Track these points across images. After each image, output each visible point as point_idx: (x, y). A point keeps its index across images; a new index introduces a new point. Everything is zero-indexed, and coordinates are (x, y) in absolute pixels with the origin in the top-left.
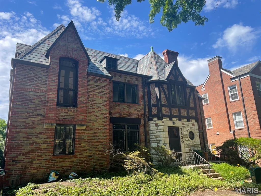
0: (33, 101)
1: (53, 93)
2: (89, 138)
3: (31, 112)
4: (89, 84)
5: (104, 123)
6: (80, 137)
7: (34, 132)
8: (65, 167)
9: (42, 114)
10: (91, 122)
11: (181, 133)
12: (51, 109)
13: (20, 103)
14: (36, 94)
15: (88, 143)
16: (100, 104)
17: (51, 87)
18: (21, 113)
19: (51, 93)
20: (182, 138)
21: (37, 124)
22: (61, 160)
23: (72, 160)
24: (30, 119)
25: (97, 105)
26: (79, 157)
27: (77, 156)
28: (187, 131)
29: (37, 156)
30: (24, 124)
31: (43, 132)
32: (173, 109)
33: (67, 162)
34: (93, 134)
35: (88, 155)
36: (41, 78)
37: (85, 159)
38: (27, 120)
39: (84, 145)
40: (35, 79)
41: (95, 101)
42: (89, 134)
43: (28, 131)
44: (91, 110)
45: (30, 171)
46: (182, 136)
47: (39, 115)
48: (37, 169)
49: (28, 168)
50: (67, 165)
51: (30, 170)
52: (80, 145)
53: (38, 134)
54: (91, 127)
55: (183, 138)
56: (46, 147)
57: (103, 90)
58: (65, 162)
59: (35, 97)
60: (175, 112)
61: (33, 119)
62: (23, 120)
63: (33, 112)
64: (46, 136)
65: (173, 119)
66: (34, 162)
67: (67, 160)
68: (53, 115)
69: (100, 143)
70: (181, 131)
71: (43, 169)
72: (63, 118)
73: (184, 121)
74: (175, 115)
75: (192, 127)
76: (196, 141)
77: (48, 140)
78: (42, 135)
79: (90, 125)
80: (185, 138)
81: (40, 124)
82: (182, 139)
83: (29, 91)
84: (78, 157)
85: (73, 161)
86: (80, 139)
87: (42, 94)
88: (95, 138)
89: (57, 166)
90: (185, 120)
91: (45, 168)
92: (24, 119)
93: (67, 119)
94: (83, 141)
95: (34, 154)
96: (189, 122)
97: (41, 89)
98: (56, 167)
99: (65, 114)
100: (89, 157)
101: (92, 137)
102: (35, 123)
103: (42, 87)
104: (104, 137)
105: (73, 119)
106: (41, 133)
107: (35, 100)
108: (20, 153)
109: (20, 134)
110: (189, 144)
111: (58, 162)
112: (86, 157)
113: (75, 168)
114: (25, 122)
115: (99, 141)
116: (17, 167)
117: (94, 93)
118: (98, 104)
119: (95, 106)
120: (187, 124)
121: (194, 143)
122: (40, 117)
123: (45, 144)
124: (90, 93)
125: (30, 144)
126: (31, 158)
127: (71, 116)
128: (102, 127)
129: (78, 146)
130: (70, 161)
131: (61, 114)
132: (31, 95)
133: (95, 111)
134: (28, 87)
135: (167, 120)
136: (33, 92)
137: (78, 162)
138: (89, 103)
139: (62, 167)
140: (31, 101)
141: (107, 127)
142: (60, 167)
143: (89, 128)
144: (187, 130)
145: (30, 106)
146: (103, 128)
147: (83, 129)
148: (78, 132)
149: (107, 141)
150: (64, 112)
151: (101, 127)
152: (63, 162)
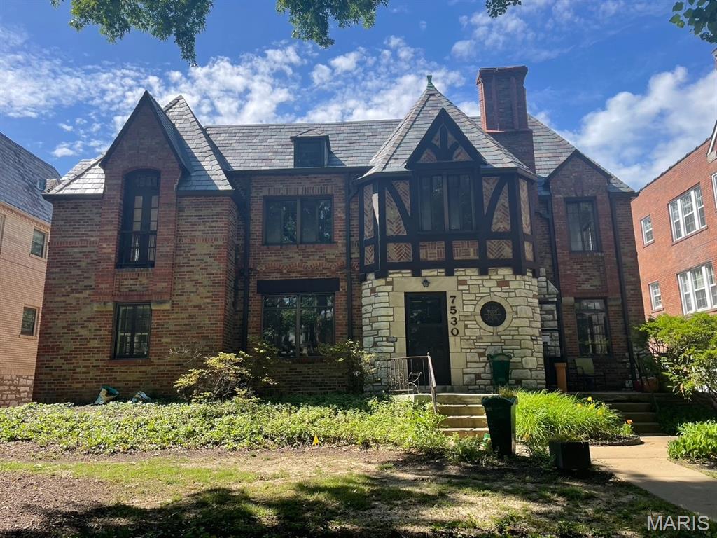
0: (78, 264)
1: (109, 245)
2: (178, 328)
3: (74, 284)
4: (182, 216)
5: (213, 294)
6: (160, 325)
7: (78, 319)
8: (130, 381)
9: (91, 286)
10: (183, 295)
11: (453, 308)
12: (106, 275)
13: (57, 270)
14: (84, 250)
15: (176, 337)
16: (205, 254)
17: (105, 233)
18: (59, 287)
19: (105, 245)
20: (455, 321)
21: (84, 304)
22: (123, 369)
23: (143, 369)
24: (72, 295)
25: (200, 257)
26: (158, 365)
27: (153, 362)
28: (475, 302)
29: (83, 360)
30: (63, 304)
31: (91, 318)
32: (426, 243)
33: (133, 372)
34: (187, 319)
35: (176, 362)
36: (91, 219)
37: (168, 368)
38: (67, 298)
39: (168, 340)
40: (82, 222)
41: (194, 249)
42: (179, 319)
43: (70, 316)
44: (185, 269)
45: (71, 386)
46: (456, 316)
47: (86, 287)
48: (83, 382)
49: (69, 380)
50: (135, 378)
51: (71, 383)
52: (160, 340)
53: (85, 321)
54: (184, 304)
55: (456, 323)
56: (98, 344)
57: (213, 224)
58: (130, 372)
59: (81, 255)
60: (432, 251)
61: (77, 295)
62: (63, 298)
63: (77, 284)
64: (99, 324)
65: (425, 273)
66: (78, 370)
67: (134, 369)
68: (108, 286)
69: (202, 336)
70: (453, 302)
71: (92, 382)
72: (127, 290)
73: (466, 275)
74: (431, 261)
75: (499, 289)
76: (510, 330)
77: (102, 333)
78: (91, 324)
79: (179, 301)
80: (466, 322)
81: (88, 304)
82: (454, 325)
83: (72, 247)
84: (154, 365)
85: (146, 371)
86: (160, 329)
87: (93, 249)
88: (192, 328)
89: (115, 378)
90: (473, 272)
91: (95, 382)
92: (63, 296)
93: (135, 291)
94: (166, 334)
95: (78, 356)
96: (488, 277)
97: (92, 239)
98: (115, 382)
99: (132, 282)
100: (176, 365)
101: (185, 325)
102: (80, 302)
103: (92, 237)
104: (212, 324)
105: (147, 291)
106: (89, 320)
107: (80, 261)
108: (58, 355)
109: (58, 322)
110: (480, 337)
111: (117, 372)
112: (170, 365)
113: (148, 384)
114: (64, 301)
115: (200, 333)
116: (53, 377)
117: (193, 234)
118: (200, 254)
119: (193, 260)
120: (480, 282)
121: (500, 336)
122: (88, 292)
123: (96, 339)
124: (185, 234)
125: (72, 339)
126: (73, 363)
127: (144, 284)
128: (208, 303)
129: (156, 344)
130: (140, 372)
131: (126, 282)
132: (74, 252)
133: (193, 272)
134: (70, 240)
135: (403, 277)
136: (77, 247)
137: (155, 374)
138: (180, 255)
139: (124, 381)
140: (74, 263)
141: (221, 303)
142: (120, 381)
143: (180, 307)
144: (475, 300)
145: (73, 273)
146: (209, 305)
147: (166, 310)
148: (157, 316)
149: (218, 333)
150: (131, 279)
151: (204, 303)
152: (127, 372)
